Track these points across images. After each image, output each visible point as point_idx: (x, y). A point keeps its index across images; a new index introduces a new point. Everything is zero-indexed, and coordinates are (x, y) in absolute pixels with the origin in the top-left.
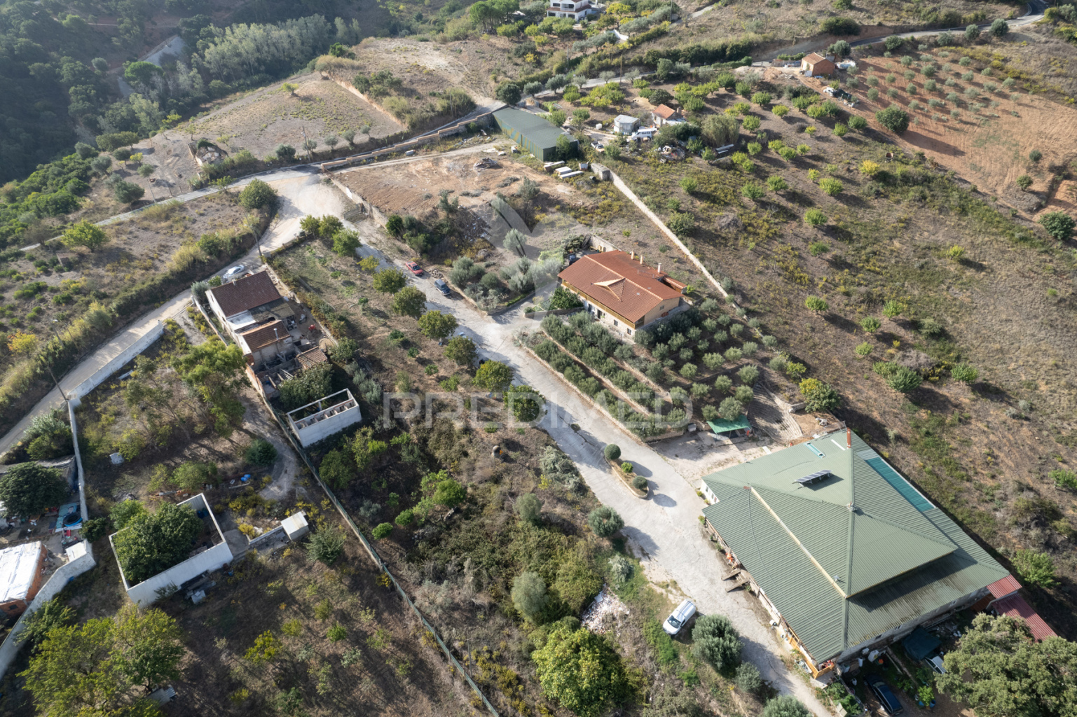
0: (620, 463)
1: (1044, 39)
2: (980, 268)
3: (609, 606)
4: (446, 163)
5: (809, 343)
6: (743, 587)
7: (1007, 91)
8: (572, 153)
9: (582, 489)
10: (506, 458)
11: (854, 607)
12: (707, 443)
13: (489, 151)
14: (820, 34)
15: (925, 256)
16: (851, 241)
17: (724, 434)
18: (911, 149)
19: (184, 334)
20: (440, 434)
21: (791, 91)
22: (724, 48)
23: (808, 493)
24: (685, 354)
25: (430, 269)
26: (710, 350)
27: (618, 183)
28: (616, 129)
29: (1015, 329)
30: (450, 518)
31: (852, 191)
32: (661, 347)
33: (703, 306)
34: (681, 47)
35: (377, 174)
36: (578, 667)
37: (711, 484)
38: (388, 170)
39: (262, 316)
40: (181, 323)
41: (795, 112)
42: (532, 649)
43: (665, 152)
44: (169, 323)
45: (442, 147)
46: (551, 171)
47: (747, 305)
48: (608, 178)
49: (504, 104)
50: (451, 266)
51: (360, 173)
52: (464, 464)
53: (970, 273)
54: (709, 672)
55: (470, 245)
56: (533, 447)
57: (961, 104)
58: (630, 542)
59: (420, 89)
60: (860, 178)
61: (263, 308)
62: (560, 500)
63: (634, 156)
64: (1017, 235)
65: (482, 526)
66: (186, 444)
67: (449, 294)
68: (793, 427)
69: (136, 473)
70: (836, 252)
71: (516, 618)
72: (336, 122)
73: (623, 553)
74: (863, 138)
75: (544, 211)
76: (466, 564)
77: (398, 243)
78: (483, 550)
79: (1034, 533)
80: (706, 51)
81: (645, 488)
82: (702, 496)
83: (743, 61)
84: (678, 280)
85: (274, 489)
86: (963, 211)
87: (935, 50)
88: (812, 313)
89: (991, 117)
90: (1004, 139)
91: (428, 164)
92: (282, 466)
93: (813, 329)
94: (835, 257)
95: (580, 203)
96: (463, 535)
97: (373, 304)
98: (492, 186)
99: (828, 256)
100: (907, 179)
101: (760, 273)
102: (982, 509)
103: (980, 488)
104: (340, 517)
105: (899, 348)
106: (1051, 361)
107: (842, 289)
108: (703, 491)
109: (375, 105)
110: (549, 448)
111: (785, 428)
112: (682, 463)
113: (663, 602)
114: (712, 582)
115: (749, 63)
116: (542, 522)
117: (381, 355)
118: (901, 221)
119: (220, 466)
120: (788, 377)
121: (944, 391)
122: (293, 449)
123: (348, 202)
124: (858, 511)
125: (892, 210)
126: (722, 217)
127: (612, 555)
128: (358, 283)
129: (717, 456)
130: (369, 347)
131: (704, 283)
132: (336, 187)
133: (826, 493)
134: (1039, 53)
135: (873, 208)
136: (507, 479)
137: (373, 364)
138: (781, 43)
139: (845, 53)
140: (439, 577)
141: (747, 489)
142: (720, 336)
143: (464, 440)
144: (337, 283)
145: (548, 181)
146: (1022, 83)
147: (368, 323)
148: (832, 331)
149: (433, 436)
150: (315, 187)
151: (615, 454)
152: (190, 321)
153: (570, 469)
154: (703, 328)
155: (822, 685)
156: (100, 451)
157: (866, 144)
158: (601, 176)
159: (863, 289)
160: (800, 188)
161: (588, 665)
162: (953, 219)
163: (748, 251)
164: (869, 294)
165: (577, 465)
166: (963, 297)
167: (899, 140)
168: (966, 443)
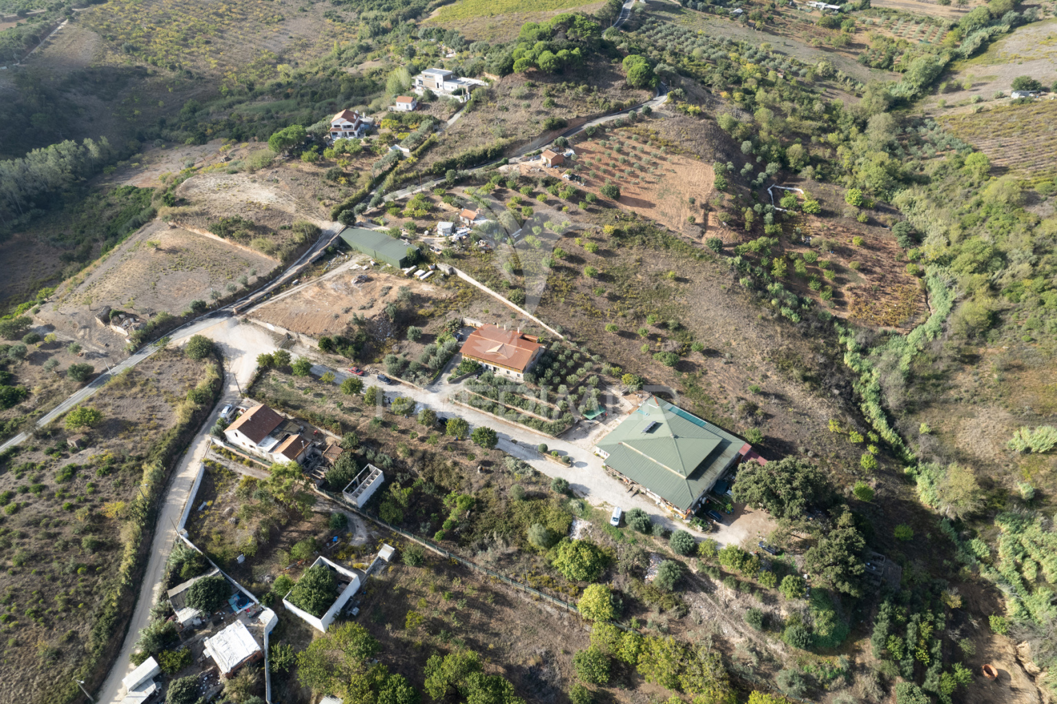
0: (549, 453)
1: (672, 115)
2: (686, 281)
3: (580, 525)
4: (329, 285)
5: (616, 352)
6: (638, 492)
7: (664, 155)
8: (419, 258)
9: (537, 473)
10: (488, 472)
11: (690, 481)
12: (587, 426)
13: (354, 267)
14: (545, 131)
15: (656, 280)
16: (615, 281)
17: (594, 419)
18: (628, 209)
19: (222, 466)
20: (440, 471)
21: (543, 181)
22: (485, 152)
23: (650, 436)
24: (557, 380)
25: (367, 368)
26: (568, 373)
27: (461, 274)
28: (440, 233)
29: (713, 313)
30: (469, 516)
31: (604, 247)
32: (542, 380)
33: (552, 348)
34: (456, 156)
35: (282, 305)
36: (581, 557)
37: (602, 447)
38: (288, 300)
39: (280, 435)
40: (214, 459)
41: (551, 196)
42: (550, 562)
43: (482, 245)
44: (206, 462)
45: (317, 272)
46: (411, 275)
47: (574, 339)
48: (453, 272)
49: (344, 226)
50: (380, 362)
51: (268, 308)
52: (463, 483)
53: (682, 285)
54: (639, 534)
55: (384, 344)
56: (498, 460)
57: (642, 169)
58: (575, 491)
59: (269, 224)
60: (605, 236)
61: (277, 431)
62: (528, 483)
63: (462, 252)
64: (698, 255)
65: (493, 512)
66: (280, 534)
67: (390, 382)
68: (627, 403)
69: (261, 563)
70: (609, 291)
71: (534, 551)
72: (216, 268)
73: (575, 498)
74: (597, 207)
75: (422, 307)
76: (495, 535)
77: (332, 356)
78: (500, 523)
79: (749, 420)
80: (474, 157)
81: (569, 462)
82: (598, 455)
83: (502, 161)
84: (530, 335)
85: (358, 539)
86: (667, 247)
87: (615, 130)
88: (611, 333)
89: (661, 176)
90: (672, 190)
91: (316, 289)
92: (353, 524)
93: (615, 344)
94: (609, 294)
95: (444, 296)
96: (484, 520)
97: (346, 404)
98: (376, 297)
99: (606, 295)
100: (632, 232)
101: (573, 316)
102: (725, 416)
103: (722, 406)
104: (408, 540)
105: (662, 342)
106: (733, 328)
107: (620, 314)
108: (598, 452)
109: (240, 247)
110: (507, 458)
111: (622, 406)
112: (580, 441)
113: (605, 513)
114: (622, 495)
115: (506, 162)
116: (527, 497)
117: (374, 436)
118: (637, 261)
119: (316, 538)
120: (614, 377)
121: (690, 359)
122: (353, 512)
123: (274, 335)
124: (676, 437)
125: (629, 255)
126: (537, 285)
127: (569, 501)
128: (324, 392)
129: (595, 432)
130: (361, 433)
131: (545, 332)
132: (254, 324)
133: (659, 433)
134: (673, 125)
135: (618, 255)
136: (493, 483)
137: (373, 443)
138: (522, 142)
139: (566, 145)
140: (483, 547)
141: (620, 444)
142: (570, 363)
143: (457, 470)
144: (310, 397)
145: (412, 284)
146: (672, 149)
147: (351, 418)
148: (625, 342)
149: (436, 474)
150: (237, 328)
151: (545, 449)
152: (218, 456)
153: (525, 466)
154: (559, 361)
155: (688, 521)
156: (228, 558)
157: (601, 212)
158: (448, 272)
159: (632, 311)
160: (573, 252)
161: (586, 554)
162: (663, 253)
163: (561, 304)
164: (636, 313)
165: (527, 462)
166: (683, 301)
167: (618, 204)
168: (709, 384)
